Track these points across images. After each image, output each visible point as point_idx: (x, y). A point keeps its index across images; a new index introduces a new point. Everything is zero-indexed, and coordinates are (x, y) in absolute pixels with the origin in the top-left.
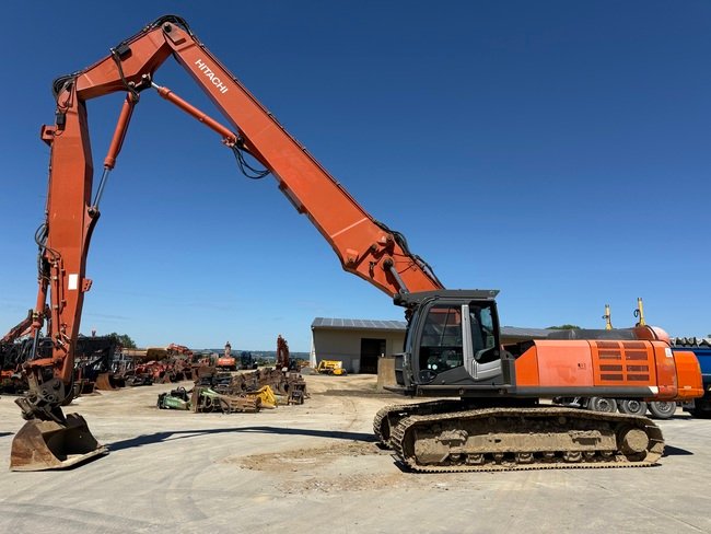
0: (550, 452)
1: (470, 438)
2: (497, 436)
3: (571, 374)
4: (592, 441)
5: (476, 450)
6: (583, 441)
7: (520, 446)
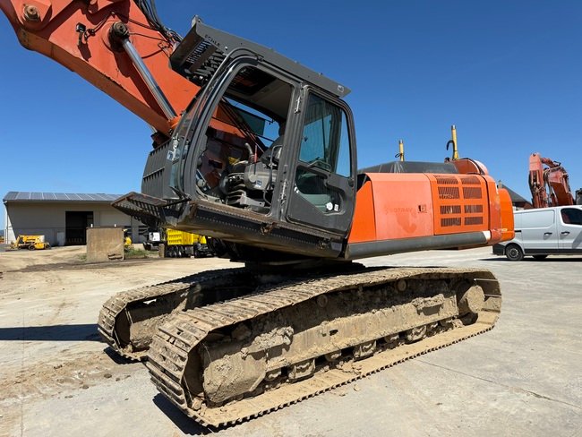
0: (394, 335)
1: (297, 336)
2: (332, 325)
3: (412, 220)
4: (436, 309)
5: (306, 355)
6: (428, 311)
7: (362, 333)
